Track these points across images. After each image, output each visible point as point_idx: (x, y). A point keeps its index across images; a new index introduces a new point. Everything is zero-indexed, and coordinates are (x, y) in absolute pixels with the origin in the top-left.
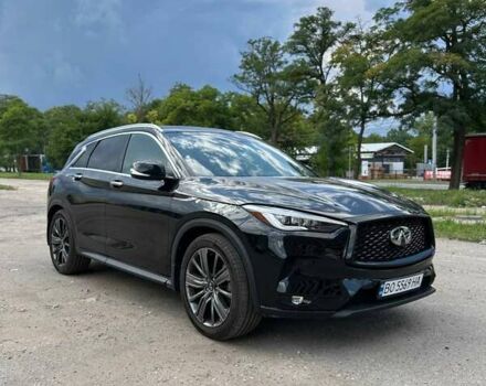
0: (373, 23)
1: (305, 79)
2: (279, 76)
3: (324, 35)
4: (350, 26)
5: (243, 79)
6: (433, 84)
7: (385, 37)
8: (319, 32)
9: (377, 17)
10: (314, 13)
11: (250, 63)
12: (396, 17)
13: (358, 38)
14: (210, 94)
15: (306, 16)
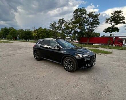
0: (69, 21)
1: (60, 28)
2: (56, 27)
3: (63, 22)
4: (66, 21)
5: (51, 27)
6: (77, 30)
7: (71, 23)
8: (62, 21)
9: (70, 20)
10: (61, 19)
11: (52, 25)
12: (73, 20)
13: (67, 23)
14: (45, 29)
15: (60, 19)
